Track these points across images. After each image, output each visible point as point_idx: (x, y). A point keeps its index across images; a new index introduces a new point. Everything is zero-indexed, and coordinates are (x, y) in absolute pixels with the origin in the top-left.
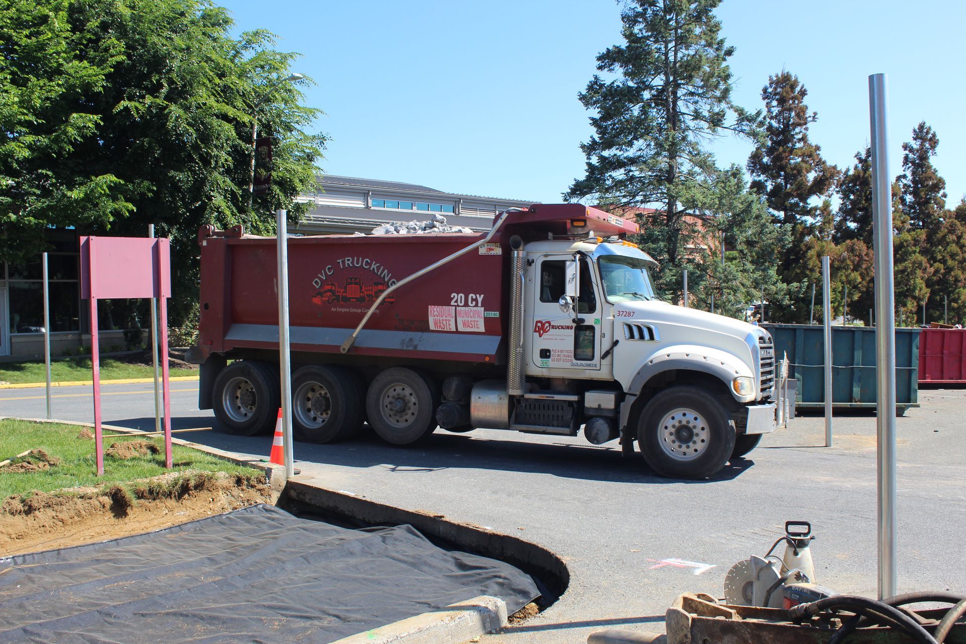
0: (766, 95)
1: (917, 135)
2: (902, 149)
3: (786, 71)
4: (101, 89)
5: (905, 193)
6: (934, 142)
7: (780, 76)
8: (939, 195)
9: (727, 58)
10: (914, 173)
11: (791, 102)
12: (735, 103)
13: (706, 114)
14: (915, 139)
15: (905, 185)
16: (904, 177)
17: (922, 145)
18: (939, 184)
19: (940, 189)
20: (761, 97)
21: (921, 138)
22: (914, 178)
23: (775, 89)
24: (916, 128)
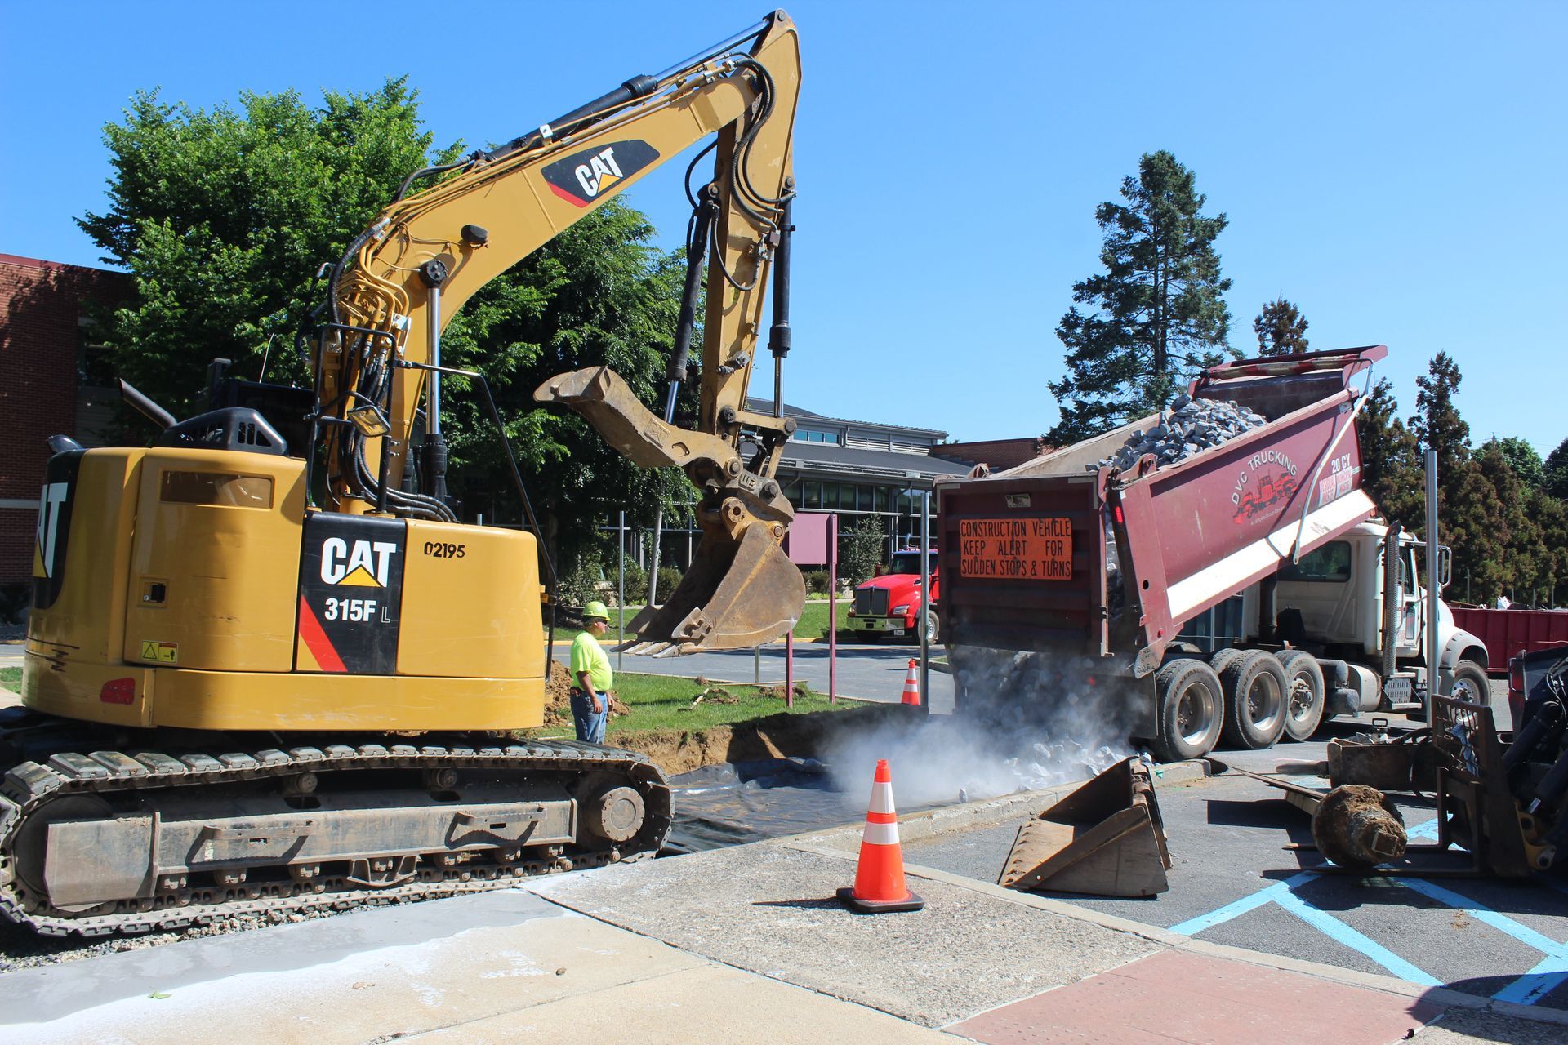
0: (1260, 327)
1: (1435, 367)
2: (1416, 384)
3: (1283, 300)
4: (538, 314)
5: (1420, 439)
6: (1455, 377)
7: (1276, 305)
8: (1462, 443)
9: (1223, 292)
10: (1430, 416)
11: (1288, 335)
12: (1232, 346)
13: (1202, 359)
14: (1432, 373)
15: (1419, 429)
16: (1419, 419)
17: (1441, 381)
18: (1462, 430)
19: (1462, 436)
20: (1253, 329)
21: (1439, 372)
22: (1431, 421)
23: (1271, 319)
24: (1434, 359)
